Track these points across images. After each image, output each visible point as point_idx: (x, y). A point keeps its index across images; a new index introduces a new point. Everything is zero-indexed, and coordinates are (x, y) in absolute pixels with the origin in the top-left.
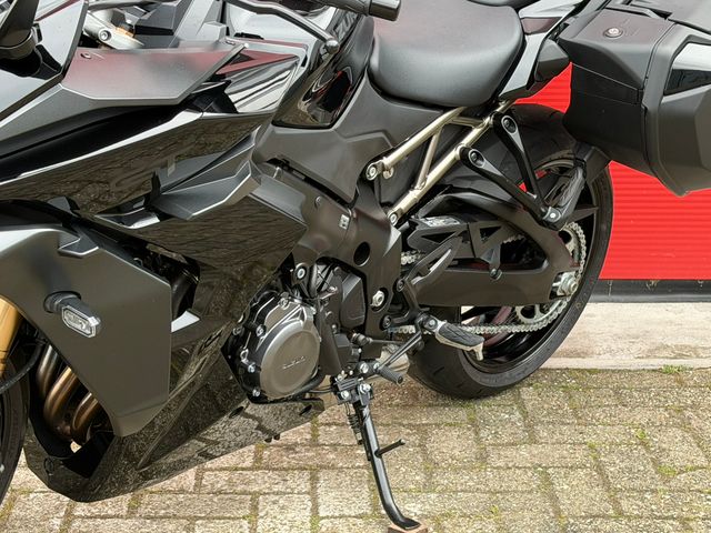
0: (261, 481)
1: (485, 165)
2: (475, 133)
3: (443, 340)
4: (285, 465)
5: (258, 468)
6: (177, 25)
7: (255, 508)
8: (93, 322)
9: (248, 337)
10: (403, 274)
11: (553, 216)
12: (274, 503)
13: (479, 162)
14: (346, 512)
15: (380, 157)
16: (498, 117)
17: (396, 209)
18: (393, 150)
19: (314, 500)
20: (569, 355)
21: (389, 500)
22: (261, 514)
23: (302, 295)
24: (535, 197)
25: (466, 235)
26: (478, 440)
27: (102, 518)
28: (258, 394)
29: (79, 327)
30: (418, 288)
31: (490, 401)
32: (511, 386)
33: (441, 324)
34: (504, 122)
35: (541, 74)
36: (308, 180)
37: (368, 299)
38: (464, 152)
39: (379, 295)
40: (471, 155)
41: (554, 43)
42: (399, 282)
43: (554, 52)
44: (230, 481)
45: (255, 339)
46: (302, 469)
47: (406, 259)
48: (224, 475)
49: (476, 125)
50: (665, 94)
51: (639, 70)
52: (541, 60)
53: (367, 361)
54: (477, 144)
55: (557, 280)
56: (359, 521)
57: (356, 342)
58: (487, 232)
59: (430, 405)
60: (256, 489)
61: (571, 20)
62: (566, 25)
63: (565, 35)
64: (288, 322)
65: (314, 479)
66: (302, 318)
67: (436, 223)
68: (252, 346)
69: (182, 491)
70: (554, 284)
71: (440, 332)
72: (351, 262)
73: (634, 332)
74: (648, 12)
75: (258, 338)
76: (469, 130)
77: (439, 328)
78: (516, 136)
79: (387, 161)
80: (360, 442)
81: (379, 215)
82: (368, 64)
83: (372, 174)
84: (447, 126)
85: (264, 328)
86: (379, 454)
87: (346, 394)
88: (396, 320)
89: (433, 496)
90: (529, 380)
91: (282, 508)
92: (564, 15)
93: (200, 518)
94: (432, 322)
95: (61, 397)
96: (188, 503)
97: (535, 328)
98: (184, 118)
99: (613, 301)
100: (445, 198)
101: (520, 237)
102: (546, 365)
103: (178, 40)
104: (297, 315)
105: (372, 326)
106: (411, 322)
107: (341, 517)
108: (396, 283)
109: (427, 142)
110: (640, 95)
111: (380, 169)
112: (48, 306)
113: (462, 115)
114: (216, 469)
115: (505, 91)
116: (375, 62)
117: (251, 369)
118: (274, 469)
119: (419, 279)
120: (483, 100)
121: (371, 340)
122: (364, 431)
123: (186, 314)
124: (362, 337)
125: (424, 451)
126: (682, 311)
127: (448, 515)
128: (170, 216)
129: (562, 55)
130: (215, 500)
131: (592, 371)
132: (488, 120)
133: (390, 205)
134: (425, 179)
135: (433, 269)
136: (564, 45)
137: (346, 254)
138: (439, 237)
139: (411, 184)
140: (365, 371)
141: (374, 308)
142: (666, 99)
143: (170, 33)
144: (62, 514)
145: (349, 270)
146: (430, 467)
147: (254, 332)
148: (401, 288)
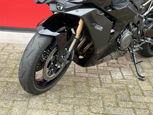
0: (110, 69)
3: (150, 42)
4: (114, 66)
5: (108, 67)
7: (110, 73)
8: (102, 28)
9: (119, 36)
10: (144, 28)
12: (114, 72)
14: (129, 75)
15: (143, 4)
17: (144, 15)
18: (145, 3)
19: (121, 72)
21: (139, 73)
22: (112, 74)
23: (129, 29)
26: (151, 64)
27: (81, 73)
28: (120, 48)
29: (98, 29)
30: (146, 32)
31: (151, 58)
33: (150, 39)
36: (135, 6)
39: (139, 32)
42: (143, 30)
44: (104, 68)
45: (121, 37)
46: (117, 67)
47: (145, 26)
48: (102, 67)
53: (136, 45)
56: (132, 77)
57: (135, 41)
59: (139, 58)
60: (109, 70)
64: (127, 34)
65: (120, 69)
67: (150, 19)
69: (95, 69)
72: (136, 25)
77: (149, 40)
80: (133, 61)
81: (141, 16)
85: (123, 35)
86: (137, 63)
87: (131, 51)
88: (142, 38)
89: (145, 73)
91: (116, 73)
93: (100, 74)
94: (148, 39)
95: (80, 47)
96: (97, 71)
100: (151, 14)
104: (128, 33)
105: (137, 38)
106: (143, 39)
107: (128, 76)
109: (151, 2)
111: (142, 6)
112: (92, 25)
114: (100, 66)
117: (119, 43)
118: (112, 67)
119: (146, 30)
122: (134, 59)
123: (112, 30)
124: (136, 40)
125: (141, 66)
127: (149, 77)
128: (115, 9)
130: (102, 71)
133: (142, 14)
134: (149, 10)
135: (149, 28)
137: (136, 23)
138: (150, 22)
140: (135, 47)
141: (139, 35)
144: (73, 72)
145: (136, 26)
146: (143, 69)
147: (121, 36)
148: (143, 31)
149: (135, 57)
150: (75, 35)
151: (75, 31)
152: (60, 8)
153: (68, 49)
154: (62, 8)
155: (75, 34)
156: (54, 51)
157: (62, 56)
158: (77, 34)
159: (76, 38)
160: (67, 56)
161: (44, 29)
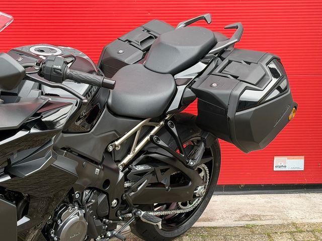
1: (161, 143)
2: (156, 128)
3: (144, 220)
6: (19, 92)
9: (54, 225)
10: (126, 191)
11: (192, 163)
13: (158, 141)
15: (114, 141)
16: (166, 121)
17: (122, 163)
18: (120, 138)
20: (205, 220)
23: (79, 204)
24: (183, 155)
25: (154, 173)
30: (133, 197)
32: (179, 236)
33: (143, 213)
34: (169, 123)
35: (185, 102)
37: (110, 204)
38: (152, 137)
39: (115, 201)
40: (155, 138)
41: (189, 90)
42: (124, 195)
43: (190, 93)
45: (57, 225)
47: (127, 185)
49: (157, 125)
50: (237, 111)
51: (226, 102)
52: (184, 97)
53: (110, 231)
54: (157, 133)
55: (196, 189)
57: (105, 223)
58: (163, 171)
61: (197, 79)
62: (195, 82)
63: (194, 86)
64: (72, 217)
66: (79, 215)
67: (140, 168)
68: (56, 229)
70: (195, 192)
71: (143, 216)
72: (101, 188)
73: (233, 208)
74: (229, 76)
75: (59, 225)
76: (154, 127)
78: (174, 130)
79: (117, 143)
81: (114, 166)
82: (107, 102)
83: (111, 149)
84: (143, 126)
85: (61, 220)
88: (123, 212)
90: (187, 233)
92: (193, 77)
94: (139, 212)
97: (188, 211)
98: (21, 134)
99: (225, 195)
100: (145, 156)
101: (179, 172)
102: (195, 225)
103: (20, 98)
104: (76, 214)
105: (112, 215)
106: (130, 212)
108: (122, 196)
109: (135, 133)
110: (226, 112)
111: (114, 146)
113: (150, 121)
115: (169, 110)
116: (110, 101)
117: (56, 239)
119: (133, 193)
120: (159, 114)
121: (111, 222)
123: (24, 218)
124: (107, 221)
126: (255, 199)
129: (193, 94)
131: (215, 228)
132: (162, 123)
133: (119, 161)
134: (135, 150)
135: (139, 189)
136: (194, 90)
137: (99, 185)
138: (142, 174)
139: (128, 152)
140: (109, 235)
141: (113, 207)
142: (237, 114)
143: (16, 95)
145: (100, 191)
148: (125, 198)
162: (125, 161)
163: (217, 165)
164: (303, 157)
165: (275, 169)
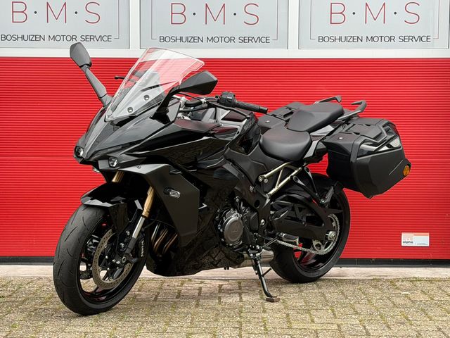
1: (299, 182)
2: (296, 171)
3: (285, 239)
8: (179, 193)
9: (221, 221)
11: (323, 202)
12: (226, 297)
13: (297, 180)
14: (252, 298)
15: (263, 174)
16: (303, 168)
17: (269, 194)
18: (267, 172)
19: (240, 297)
21: (266, 289)
22: (222, 299)
23: (238, 210)
24: (316, 194)
26: (300, 289)
28: (223, 240)
29: (174, 196)
30: (276, 222)
34: (305, 169)
35: (318, 154)
36: (240, 169)
37: (259, 222)
38: (291, 177)
39: (263, 221)
40: (294, 178)
41: (321, 143)
42: (270, 218)
43: (322, 146)
45: (223, 221)
46: (236, 293)
47: (272, 212)
50: (358, 157)
51: (349, 149)
52: (318, 148)
53: (259, 245)
54: (296, 175)
55: (328, 233)
56: (256, 300)
57: (255, 236)
58: (300, 210)
60: (220, 296)
61: (328, 136)
62: (326, 138)
63: (325, 141)
64: (233, 217)
65: (240, 294)
66: (238, 217)
68: (222, 224)
70: (327, 235)
72: (253, 206)
74: (353, 133)
76: (294, 171)
77: (284, 236)
78: (309, 173)
79: (265, 176)
80: (257, 274)
81: (263, 195)
82: (259, 141)
83: (261, 180)
84: (285, 168)
85: (226, 218)
87: (252, 255)
91: (229, 298)
92: (325, 135)
98: (205, 138)
101: (314, 215)
104: (236, 215)
105: (261, 231)
107: (250, 299)
108: (268, 218)
109: (279, 172)
110: (350, 157)
111: (263, 178)
112: (165, 192)
113: (291, 164)
115: (306, 157)
116: (261, 141)
117: (221, 230)
119: (277, 219)
120: (298, 160)
121: (260, 236)
122: (258, 269)
124: (257, 234)
129: (325, 147)
132: (300, 168)
133: (267, 192)
134: (278, 185)
135: (281, 216)
136: (324, 143)
137: (251, 202)
138: (283, 206)
139: (274, 187)
140: (258, 248)
141: (261, 225)
142: (358, 159)
143: (200, 120)
145: (253, 209)
147: (222, 219)
148: (270, 221)
149: (259, 265)
150: (143, 211)
151: (143, 205)
152: (113, 164)
153: (131, 233)
154: (115, 164)
155: (141, 208)
156: (108, 234)
157: (122, 245)
158: (145, 210)
159: (143, 216)
160: (131, 245)
161: (91, 199)
162: (271, 192)
163: (347, 222)
164: (428, 234)
165: (403, 244)
